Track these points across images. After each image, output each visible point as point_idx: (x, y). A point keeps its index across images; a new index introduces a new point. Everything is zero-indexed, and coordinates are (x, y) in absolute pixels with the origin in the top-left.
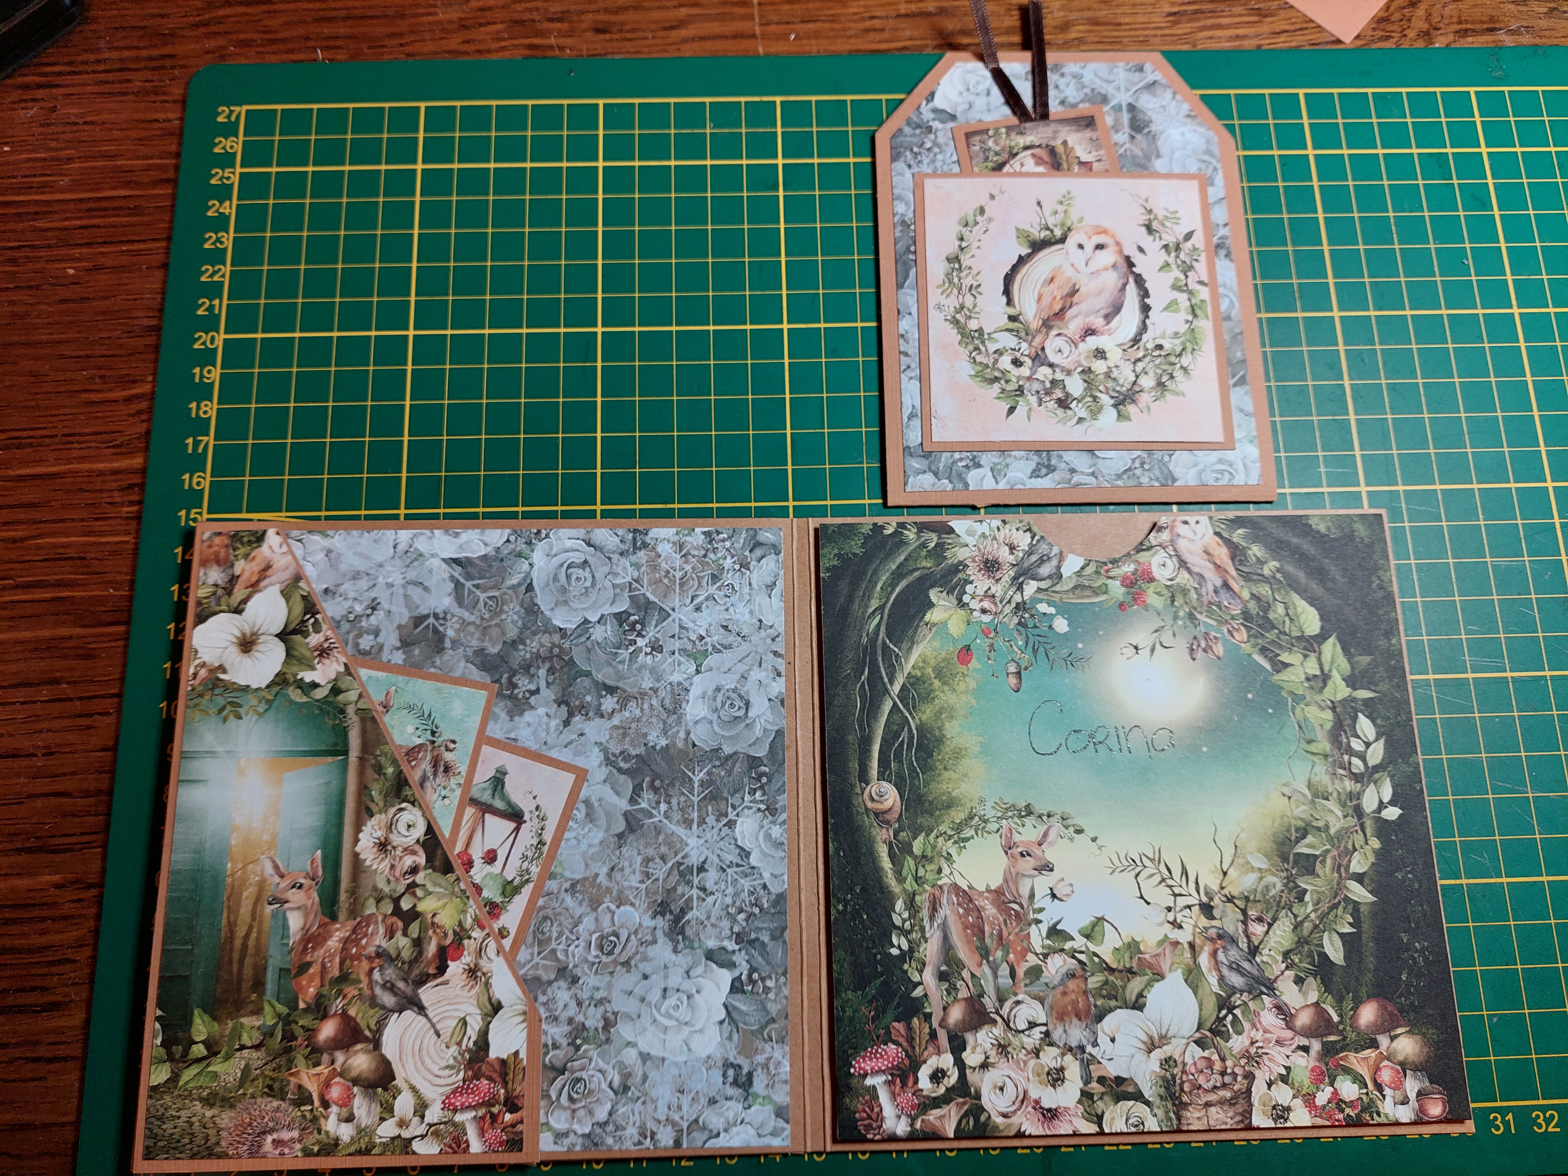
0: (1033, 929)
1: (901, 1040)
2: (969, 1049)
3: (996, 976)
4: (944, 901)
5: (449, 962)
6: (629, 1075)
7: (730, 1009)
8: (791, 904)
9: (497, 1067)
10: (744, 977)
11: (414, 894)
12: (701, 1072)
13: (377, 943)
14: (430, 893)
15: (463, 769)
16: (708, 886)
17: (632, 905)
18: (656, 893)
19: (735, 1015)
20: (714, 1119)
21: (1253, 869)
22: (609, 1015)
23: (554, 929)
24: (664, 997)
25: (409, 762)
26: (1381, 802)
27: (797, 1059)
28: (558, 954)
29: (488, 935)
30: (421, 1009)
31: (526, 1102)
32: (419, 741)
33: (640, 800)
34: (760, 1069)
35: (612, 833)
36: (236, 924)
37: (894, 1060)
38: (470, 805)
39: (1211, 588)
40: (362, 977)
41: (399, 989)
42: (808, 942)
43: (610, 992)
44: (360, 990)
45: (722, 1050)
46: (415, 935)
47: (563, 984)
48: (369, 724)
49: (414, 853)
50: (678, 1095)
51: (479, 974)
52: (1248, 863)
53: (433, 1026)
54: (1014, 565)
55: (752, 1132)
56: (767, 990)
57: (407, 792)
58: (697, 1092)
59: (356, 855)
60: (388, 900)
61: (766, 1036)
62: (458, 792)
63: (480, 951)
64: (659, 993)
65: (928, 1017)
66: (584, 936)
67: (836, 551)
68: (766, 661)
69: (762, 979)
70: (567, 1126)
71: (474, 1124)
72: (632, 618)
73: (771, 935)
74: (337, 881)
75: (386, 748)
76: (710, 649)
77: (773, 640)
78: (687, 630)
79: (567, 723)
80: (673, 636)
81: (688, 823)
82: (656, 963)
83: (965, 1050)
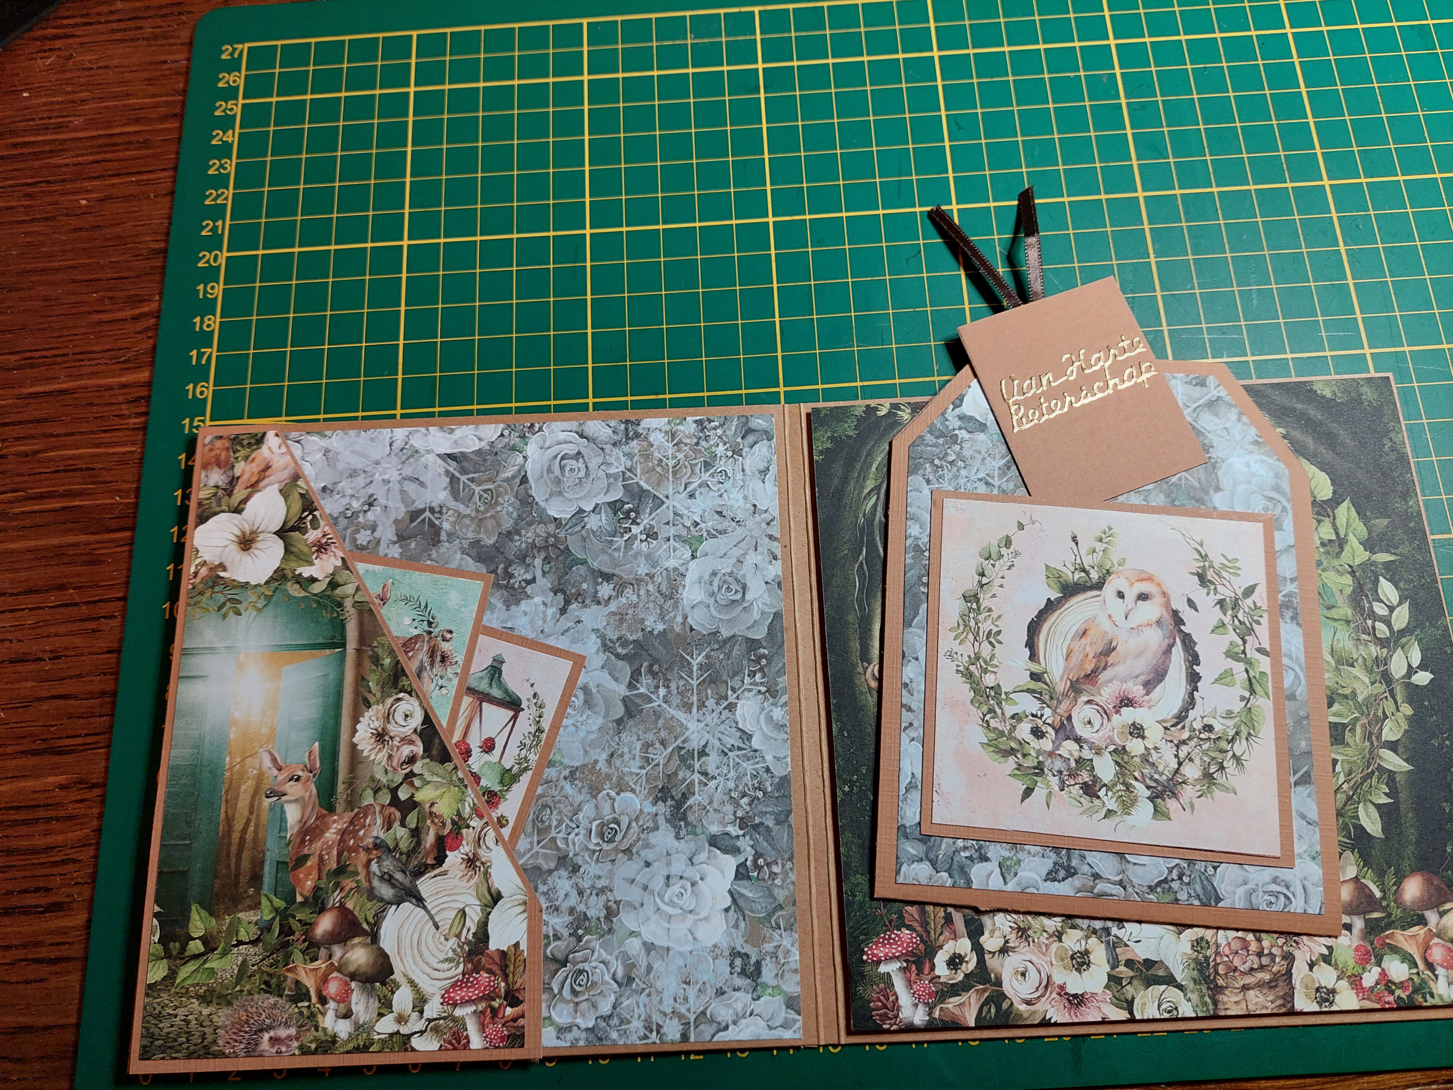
1: (915, 925)
2: (987, 933)
5: (448, 852)
6: (633, 965)
7: (736, 896)
8: (795, 787)
9: (497, 960)
10: (749, 863)
11: (412, 784)
12: (708, 961)
13: (375, 834)
14: (428, 783)
15: (460, 658)
16: (709, 771)
17: (633, 791)
18: (657, 778)
19: (741, 902)
20: (722, 1012)
22: (611, 904)
23: (554, 817)
24: (668, 885)
25: (406, 653)
26: (1410, 667)
27: (807, 947)
28: (558, 842)
29: (487, 824)
30: (420, 901)
31: (527, 995)
32: (416, 632)
33: (638, 685)
34: (768, 959)
35: (611, 719)
36: (233, 816)
37: (908, 946)
38: (467, 694)
40: (360, 869)
41: (397, 880)
42: (814, 826)
43: (612, 881)
44: (357, 882)
45: (728, 938)
46: (413, 826)
47: (563, 873)
48: (366, 615)
49: (411, 742)
50: (684, 986)
51: (478, 864)
53: (432, 917)
55: (763, 1024)
56: (773, 875)
57: (404, 682)
58: (704, 983)
59: (354, 746)
60: (386, 791)
61: (774, 924)
62: (455, 681)
63: (479, 841)
64: (662, 881)
66: (584, 823)
67: (829, 434)
68: (762, 545)
69: (768, 865)
70: (570, 1020)
71: (474, 1019)
72: (626, 506)
73: (776, 820)
74: (334, 773)
75: (383, 640)
76: (705, 535)
77: (768, 524)
78: (681, 516)
79: (563, 611)
80: (668, 523)
81: (687, 707)
82: (658, 850)
83: (983, 934)
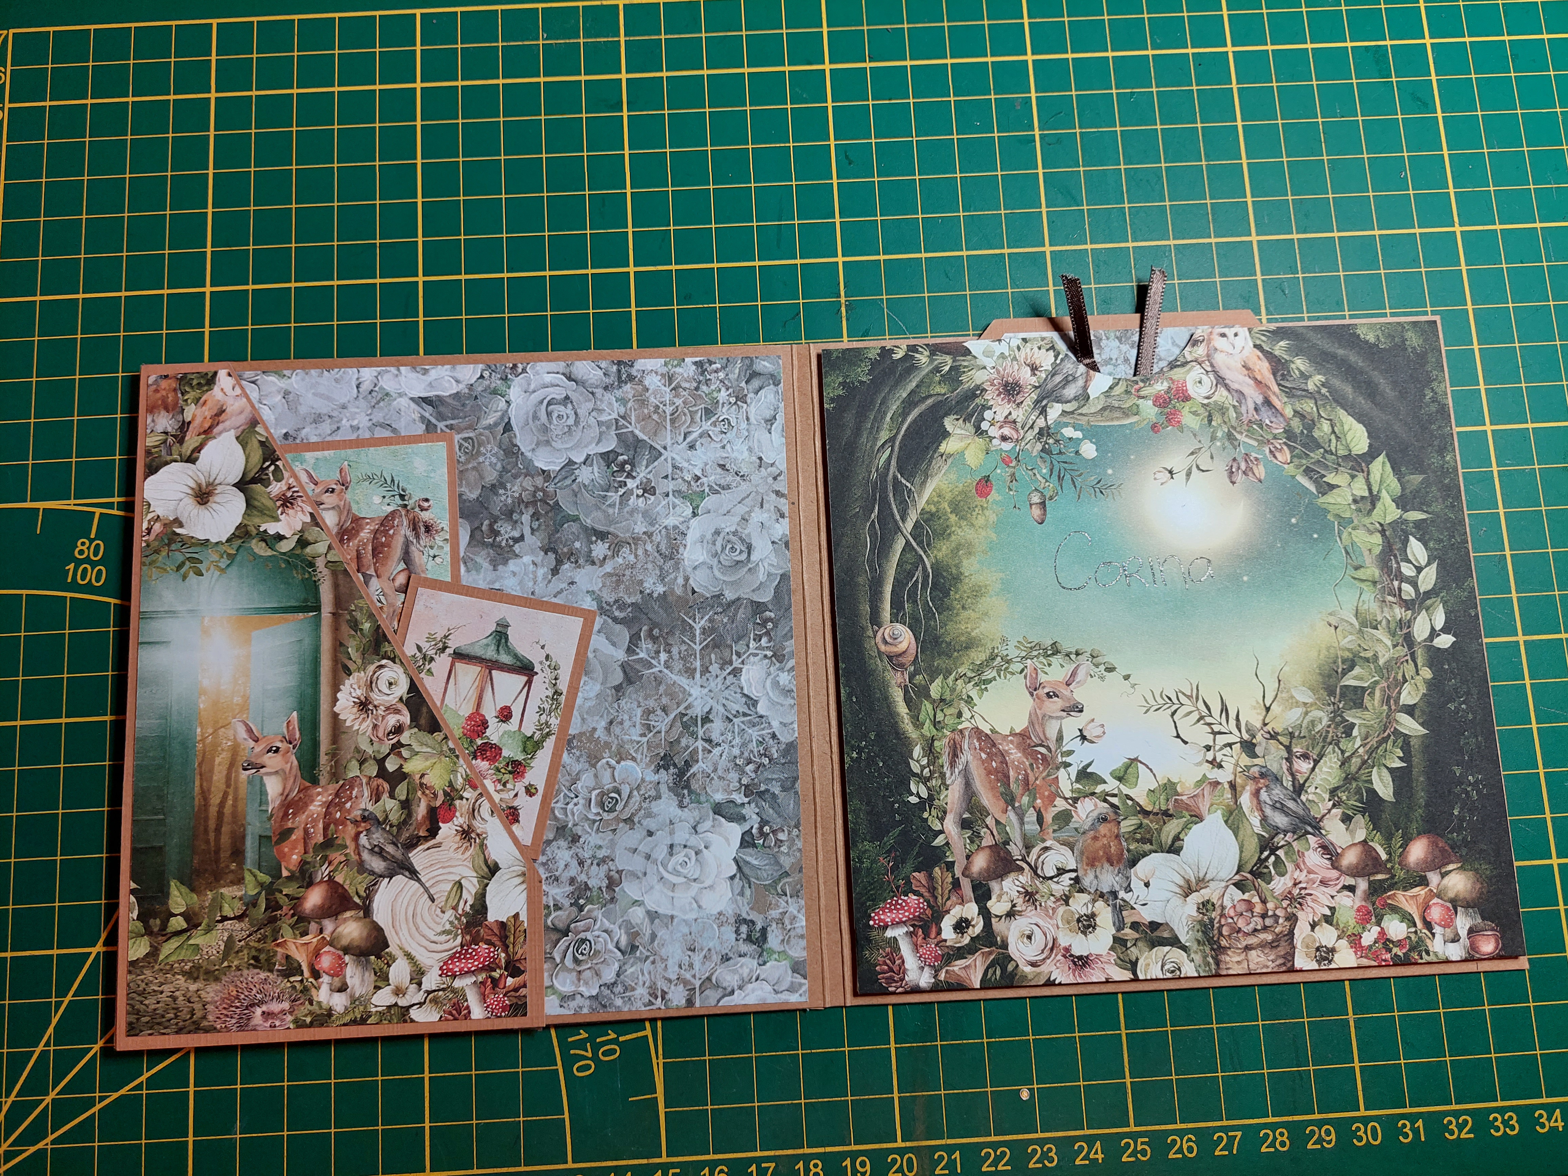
0: (1062, 773)
1: (923, 890)
2: (994, 898)
3: (1022, 823)
4: (966, 746)
5: (441, 824)
6: (637, 934)
7: (742, 864)
8: (802, 753)
9: (496, 931)
10: (754, 831)
11: (400, 755)
12: (713, 929)
13: (363, 806)
14: (417, 753)
16: (713, 737)
17: (634, 759)
18: (658, 746)
19: (746, 870)
20: (728, 977)
21: (1297, 704)
22: (612, 873)
24: (671, 854)
26: (1433, 629)
27: (813, 912)
28: (556, 812)
29: (481, 795)
30: (413, 874)
31: (528, 965)
33: (638, 650)
34: (774, 925)
35: (609, 685)
36: (209, 790)
37: (915, 911)
39: (1251, 406)
40: (349, 842)
41: (388, 853)
42: (821, 792)
43: (613, 851)
44: (346, 855)
45: (734, 906)
46: (403, 798)
47: (562, 843)
48: (341, 576)
49: (397, 712)
50: (689, 953)
51: (473, 835)
52: (1292, 697)
53: (426, 890)
54: (1036, 387)
55: (769, 988)
56: (779, 843)
57: (386, 648)
58: (709, 950)
59: (335, 716)
60: (372, 762)
61: (779, 891)
63: (473, 812)
64: (666, 850)
65: (950, 866)
66: (583, 793)
67: (841, 379)
68: (768, 502)
69: (774, 832)
70: (573, 988)
71: (475, 990)
72: (621, 458)
73: (782, 786)
74: (316, 744)
75: (361, 603)
76: (707, 490)
77: (775, 479)
78: (681, 470)
79: (555, 571)
80: (666, 477)
81: (690, 672)
82: (660, 818)
83: (990, 898)
